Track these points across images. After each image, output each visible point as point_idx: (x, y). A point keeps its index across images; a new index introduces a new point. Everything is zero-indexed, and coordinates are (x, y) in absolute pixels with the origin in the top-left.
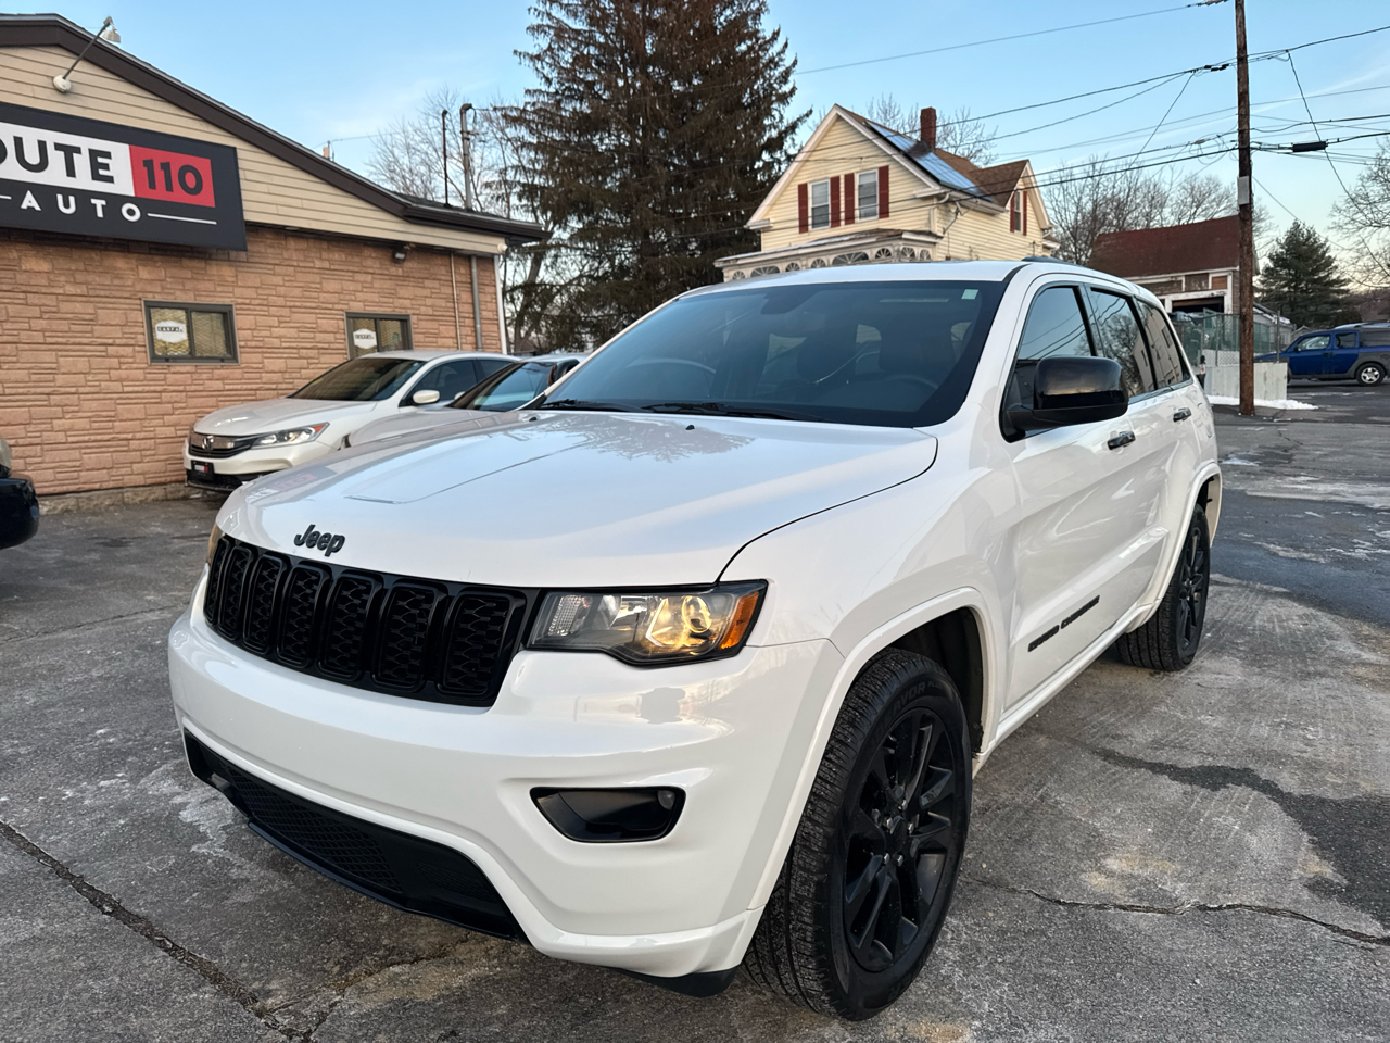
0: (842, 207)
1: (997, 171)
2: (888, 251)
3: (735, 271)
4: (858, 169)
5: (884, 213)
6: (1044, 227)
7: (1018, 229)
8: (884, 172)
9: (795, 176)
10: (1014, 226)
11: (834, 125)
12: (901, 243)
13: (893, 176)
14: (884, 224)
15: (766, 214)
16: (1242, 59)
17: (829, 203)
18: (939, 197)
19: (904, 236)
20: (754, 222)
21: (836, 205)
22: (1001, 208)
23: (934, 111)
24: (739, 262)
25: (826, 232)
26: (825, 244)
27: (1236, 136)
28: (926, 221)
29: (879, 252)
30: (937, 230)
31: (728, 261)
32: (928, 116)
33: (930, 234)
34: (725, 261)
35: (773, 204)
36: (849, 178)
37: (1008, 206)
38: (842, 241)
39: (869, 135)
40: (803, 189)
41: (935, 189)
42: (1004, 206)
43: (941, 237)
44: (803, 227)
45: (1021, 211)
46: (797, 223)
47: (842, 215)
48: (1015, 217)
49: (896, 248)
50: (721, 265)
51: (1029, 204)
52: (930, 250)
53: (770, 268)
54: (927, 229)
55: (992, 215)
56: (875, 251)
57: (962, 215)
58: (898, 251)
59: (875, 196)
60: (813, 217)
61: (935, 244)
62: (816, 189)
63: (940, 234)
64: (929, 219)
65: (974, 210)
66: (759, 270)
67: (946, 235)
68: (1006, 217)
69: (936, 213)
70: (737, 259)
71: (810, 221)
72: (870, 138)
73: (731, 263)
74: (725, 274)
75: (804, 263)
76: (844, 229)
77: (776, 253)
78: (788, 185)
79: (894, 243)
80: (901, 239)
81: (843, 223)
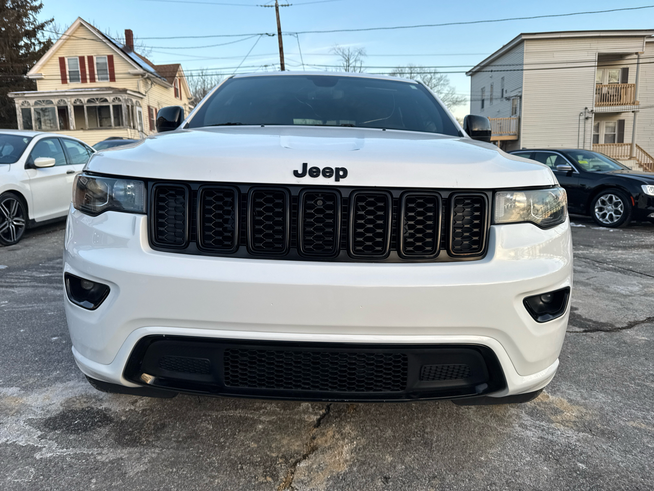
0: (88, 72)
1: (165, 67)
2: (119, 99)
3: (23, 100)
4: (95, 54)
5: (113, 79)
6: (189, 97)
7: (178, 96)
8: (110, 58)
9: (57, 52)
10: (176, 95)
11: (78, 28)
12: (126, 95)
13: (116, 60)
14: (113, 85)
15: (40, 71)
16: (280, 33)
17: (79, 70)
18: (143, 75)
19: (128, 92)
20: (32, 74)
21: (83, 72)
22: (171, 85)
23: (132, 31)
24: (26, 95)
25: (78, 85)
26: (82, 91)
27: (280, 66)
28: (136, 86)
29: (114, 99)
30: (142, 91)
31: (18, 94)
32: (129, 34)
33: (139, 93)
34: (16, 94)
35: (44, 65)
36: (91, 59)
37: (173, 85)
38: (92, 91)
39: (101, 37)
40: (62, 60)
41: (139, 70)
42: (172, 84)
43: (145, 96)
44: (64, 81)
45: (179, 88)
46: (60, 77)
47: (88, 77)
48: (176, 90)
49: (124, 98)
50: (13, 96)
51: (181, 85)
52: (140, 101)
53: (47, 101)
54: (137, 90)
55: (166, 88)
56: (112, 98)
57: (154, 85)
58: (125, 99)
59: (107, 70)
60: (70, 75)
61: (142, 98)
62: (71, 61)
63: (144, 94)
64: (138, 86)
65: (159, 84)
66: (40, 101)
67: (147, 95)
68: (172, 90)
69: (141, 84)
70: (24, 94)
71: (68, 77)
72: (101, 38)
73: (20, 95)
74: (16, 102)
75: (69, 100)
76: (89, 84)
77: (51, 92)
78: (52, 56)
79: (122, 95)
80: (126, 93)
81: (88, 81)
